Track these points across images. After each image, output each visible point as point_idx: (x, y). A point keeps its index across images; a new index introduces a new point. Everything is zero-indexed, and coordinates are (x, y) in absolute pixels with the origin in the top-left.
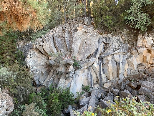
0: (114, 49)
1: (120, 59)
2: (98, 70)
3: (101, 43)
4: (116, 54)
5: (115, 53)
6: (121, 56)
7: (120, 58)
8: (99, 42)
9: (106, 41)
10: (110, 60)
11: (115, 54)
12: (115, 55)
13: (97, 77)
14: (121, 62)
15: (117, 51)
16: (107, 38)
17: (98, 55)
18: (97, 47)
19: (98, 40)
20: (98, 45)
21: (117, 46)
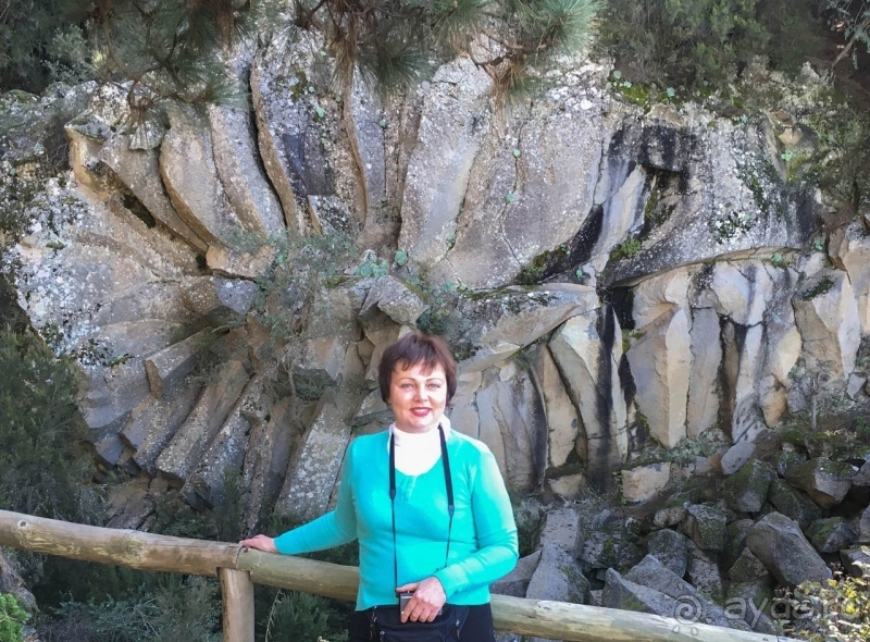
0: (719, 224)
1: (750, 302)
2: (594, 373)
3: (626, 167)
4: (728, 258)
5: (718, 250)
6: (763, 274)
7: (752, 294)
8: (613, 164)
9: (668, 156)
10: (683, 303)
11: (719, 258)
12: (721, 269)
13: (579, 422)
14: (755, 317)
15: (733, 241)
16: (672, 132)
17: (598, 263)
18: (600, 199)
19: (607, 147)
20: (604, 185)
21: (738, 197)
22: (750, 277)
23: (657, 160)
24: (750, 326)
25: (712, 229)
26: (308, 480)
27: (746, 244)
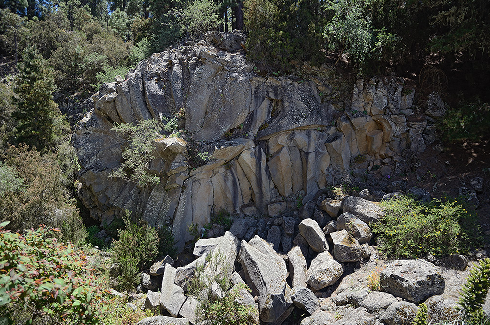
0: (295, 117)
1: (309, 144)
2: (254, 170)
3: (261, 99)
5: (296, 126)
6: (313, 134)
7: (309, 141)
8: (256, 97)
9: (276, 95)
10: (285, 145)
11: (297, 129)
12: (297, 132)
13: (251, 188)
14: (311, 149)
15: (300, 123)
16: (277, 87)
17: (254, 132)
18: (252, 110)
19: (253, 92)
20: (253, 104)
21: (302, 108)
22: (309, 135)
23: (272, 96)
24: (310, 152)
25: (293, 118)
26: (150, 208)
27: (305, 124)
